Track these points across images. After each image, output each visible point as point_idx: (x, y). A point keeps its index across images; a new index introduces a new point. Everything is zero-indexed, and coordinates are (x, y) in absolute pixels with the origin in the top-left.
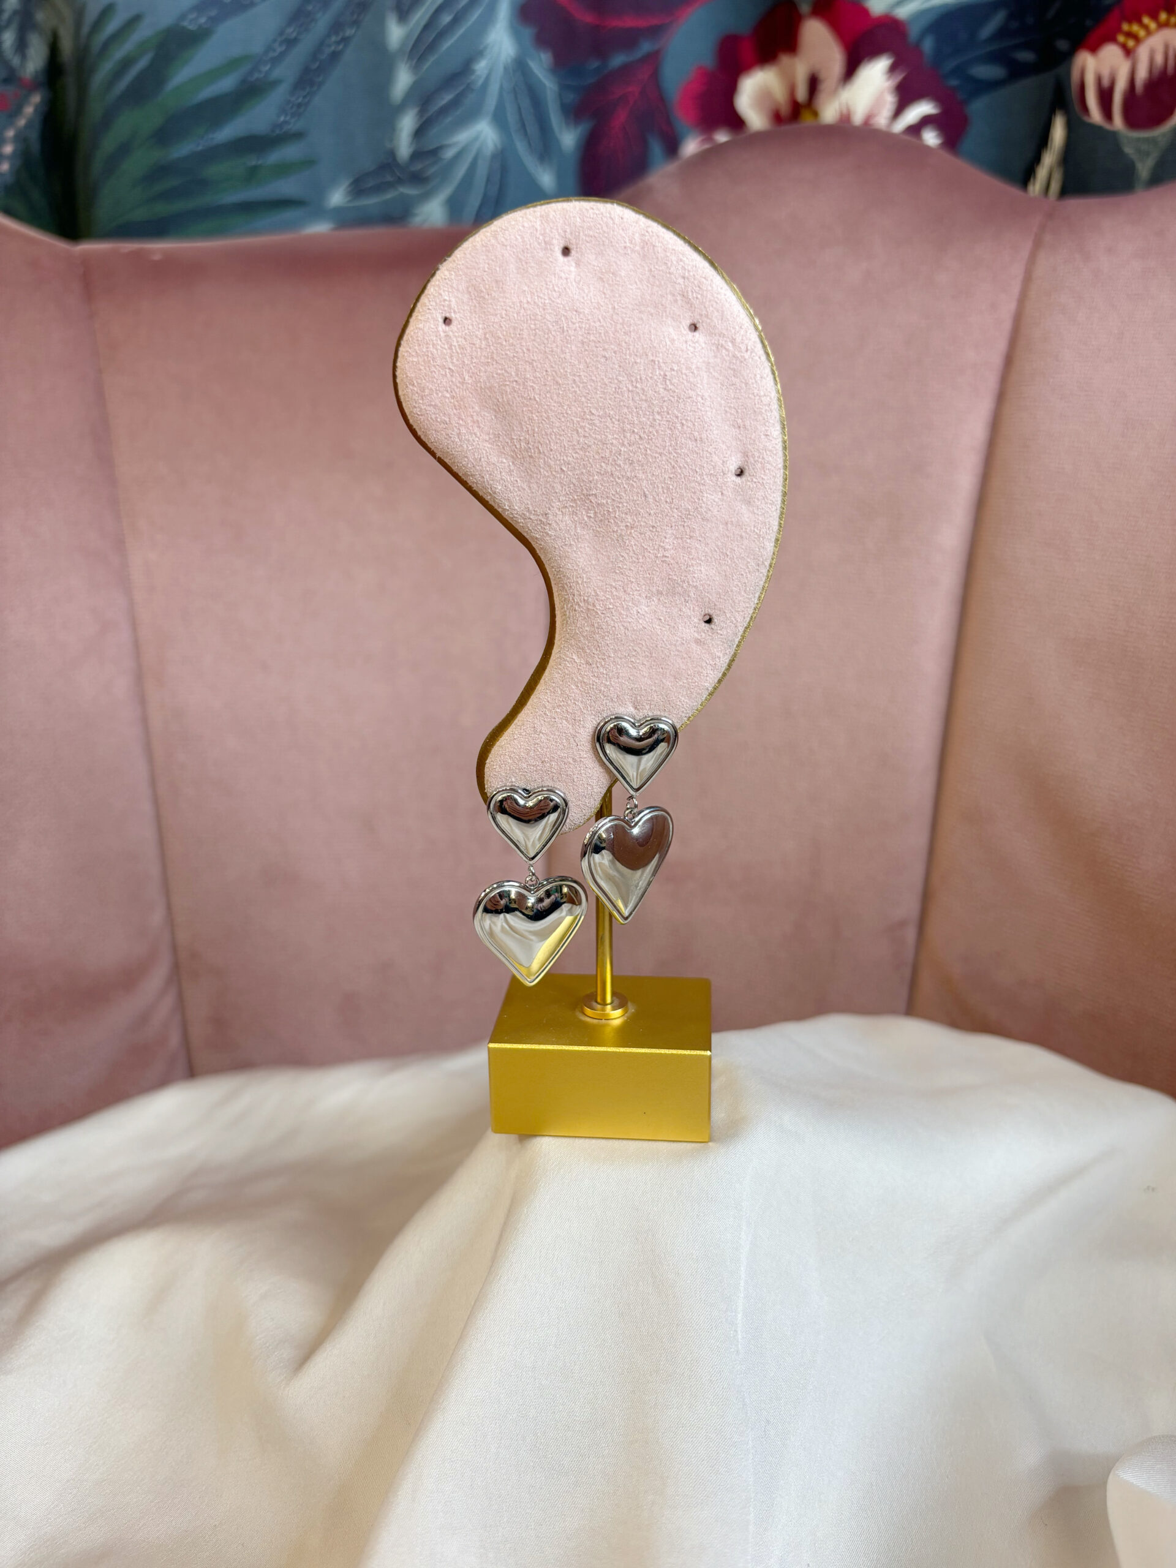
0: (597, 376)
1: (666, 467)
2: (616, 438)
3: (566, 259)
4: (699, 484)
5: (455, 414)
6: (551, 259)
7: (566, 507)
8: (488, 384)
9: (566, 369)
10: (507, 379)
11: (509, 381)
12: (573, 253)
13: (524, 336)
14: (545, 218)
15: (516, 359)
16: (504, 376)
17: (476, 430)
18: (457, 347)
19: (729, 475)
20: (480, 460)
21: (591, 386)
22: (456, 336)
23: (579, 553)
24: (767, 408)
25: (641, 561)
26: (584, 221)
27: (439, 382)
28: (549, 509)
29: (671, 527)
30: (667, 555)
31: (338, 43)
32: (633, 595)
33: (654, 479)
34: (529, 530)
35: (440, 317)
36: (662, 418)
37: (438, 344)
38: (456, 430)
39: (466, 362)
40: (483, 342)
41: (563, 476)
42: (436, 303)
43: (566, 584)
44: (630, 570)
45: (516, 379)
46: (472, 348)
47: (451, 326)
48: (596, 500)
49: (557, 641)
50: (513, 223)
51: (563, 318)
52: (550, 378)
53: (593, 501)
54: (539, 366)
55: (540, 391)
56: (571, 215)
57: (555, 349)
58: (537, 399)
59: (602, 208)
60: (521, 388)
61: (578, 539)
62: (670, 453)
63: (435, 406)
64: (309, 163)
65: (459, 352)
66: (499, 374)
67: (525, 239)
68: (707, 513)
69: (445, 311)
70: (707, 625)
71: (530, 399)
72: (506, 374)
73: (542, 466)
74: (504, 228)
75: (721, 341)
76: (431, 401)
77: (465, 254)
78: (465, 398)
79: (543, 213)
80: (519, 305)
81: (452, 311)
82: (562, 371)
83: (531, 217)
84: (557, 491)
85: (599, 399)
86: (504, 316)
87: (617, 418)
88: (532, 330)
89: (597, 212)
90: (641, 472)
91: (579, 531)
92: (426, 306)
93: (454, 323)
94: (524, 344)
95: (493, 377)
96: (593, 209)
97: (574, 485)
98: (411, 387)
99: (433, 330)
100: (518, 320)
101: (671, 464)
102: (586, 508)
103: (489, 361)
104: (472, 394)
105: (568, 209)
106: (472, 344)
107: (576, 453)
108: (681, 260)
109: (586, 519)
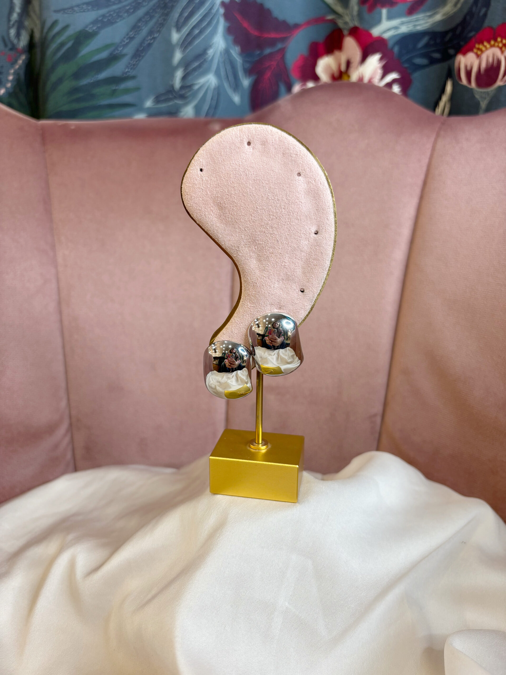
0: (260, 193)
1: (286, 230)
2: (266, 218)
3: (249, 147)
4: (299, 237)
5: (203, 207)
6: (243, 147)
7: (246, 244)
8: (216, 195)
9: (247, 190)
10: (224, 194)
11: (225, 194)
12: (252, 144)
13: (231, 177)
14: (241, 131)
15: (228, 186)
16: (223, 192)
17: (211, 213)
18: (205, 180)
19: (312, 234)
20: (213, 225)
21: (257, 197)
22: (204, 176)
23: (251, 263)
24: (328, 207)
25: (275, 266)
26: (256, 132)
27: (198, 194)
28: (240, 245)
29: (288, 254)
30: (286, 265)
31: (151, 40)
32: (272, 280)
33: (281, 234)
34: (232, 253)
35: (199, 168)
36: (285, 210)
37: (197, 179)
38: (204, 213)
39: (208, 186)
40: (215, 179)
41: (245, 232)
42: (197, 163)
43: (246, 274)
44: (271, 270)
45: (228, 194)
46: (211, 181)
47: (203, 172)
48: (258, 242)
49: (242, 297)
50: (228, 132)
51: (247, 170)
52: (241, 194)
53: (257, 242)
54: (237, 189)
55: (237, 199)
56: (251, 130)
57: (243, 182)
58: (236, 202)
59: (264, 127)
60: (229, 197)
61: (251, 257)
62: (288, 225)
63: (196, 203)
64: (137, 89)
65: (206, 182)
66: (221, 192)
67: (233, 139)
68: (302, 249)
69: (201, 166)
70: (302, 293)
71: (233, 202)
72: (224, 192)
73: (237, 228)
74: (225, 134)
75: (310, 180)
76: (194, 201)
77: (209, 144)
78: (207, 200)
79: (240, 129)
80: (229, 164)
81: (203, 166)
82: (246, 191)
83: (235, 130)
84: (243, 238)
85: (260, 202)
86: (223, 169)
87: (267, 210)
88: (234, 174)
89: (262, 129)
90: (276, 232)
91: (251, 254)
92: (193, 164)
93: (204, 171)
94: (231, 180)
95: (219, 192)
96: (260, 127)
97: (250, 236)
98: (187, 196)
99: (196, 173)
100: (229, 170)
101: (288, 229)
102: (254, 245)
103: (217, 186)
104: (210, 199)
105: (250, 127)
106: (211, 179)
107: (251, 223)
108: (295, 148)
109: (254, 249)
